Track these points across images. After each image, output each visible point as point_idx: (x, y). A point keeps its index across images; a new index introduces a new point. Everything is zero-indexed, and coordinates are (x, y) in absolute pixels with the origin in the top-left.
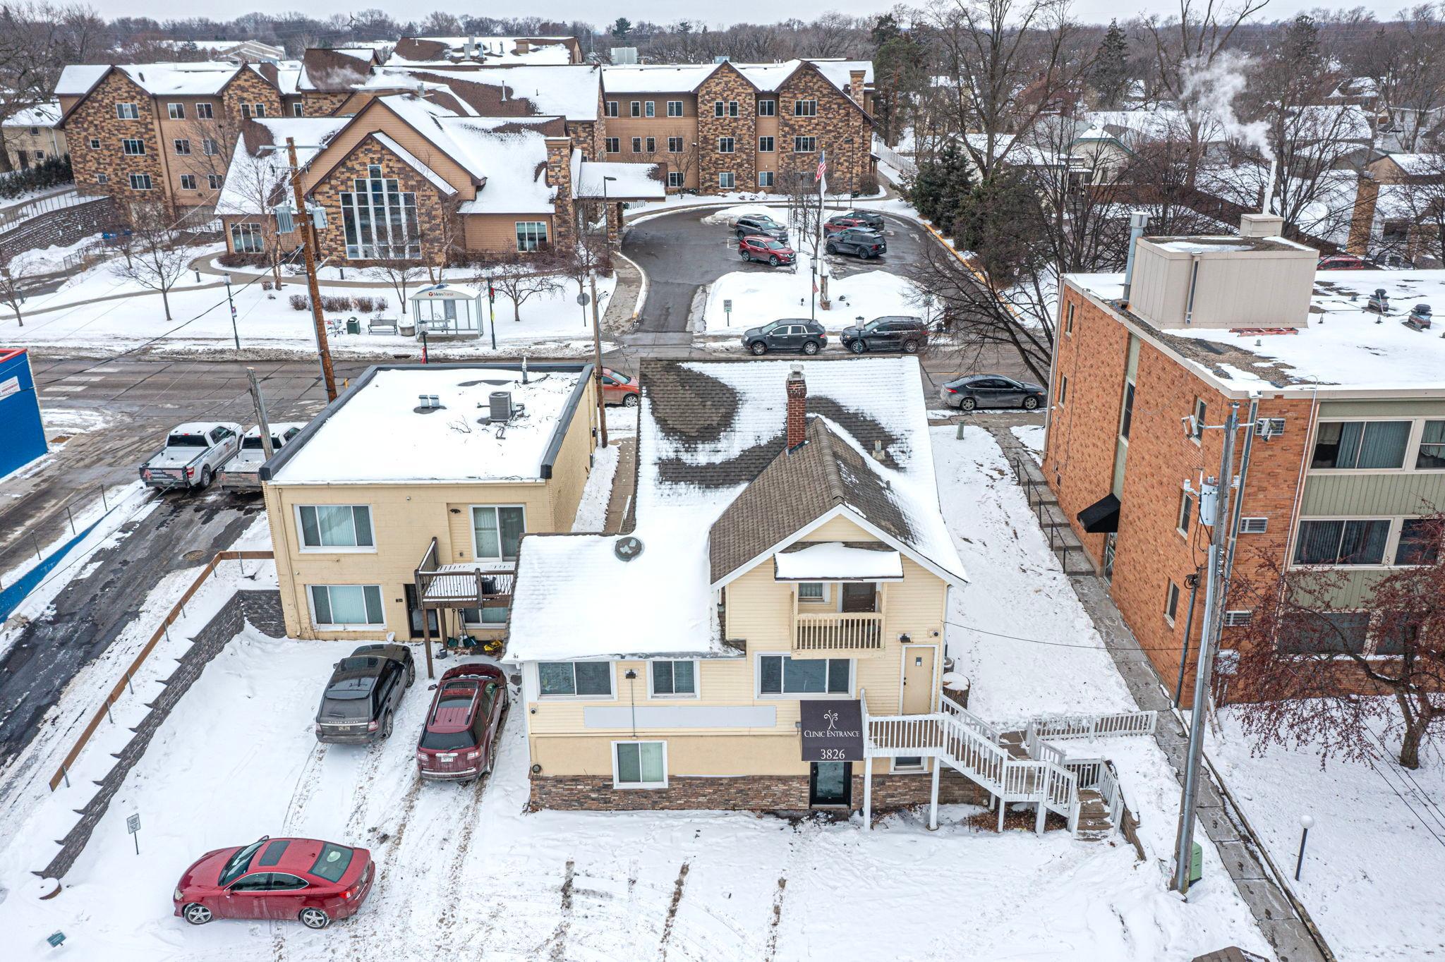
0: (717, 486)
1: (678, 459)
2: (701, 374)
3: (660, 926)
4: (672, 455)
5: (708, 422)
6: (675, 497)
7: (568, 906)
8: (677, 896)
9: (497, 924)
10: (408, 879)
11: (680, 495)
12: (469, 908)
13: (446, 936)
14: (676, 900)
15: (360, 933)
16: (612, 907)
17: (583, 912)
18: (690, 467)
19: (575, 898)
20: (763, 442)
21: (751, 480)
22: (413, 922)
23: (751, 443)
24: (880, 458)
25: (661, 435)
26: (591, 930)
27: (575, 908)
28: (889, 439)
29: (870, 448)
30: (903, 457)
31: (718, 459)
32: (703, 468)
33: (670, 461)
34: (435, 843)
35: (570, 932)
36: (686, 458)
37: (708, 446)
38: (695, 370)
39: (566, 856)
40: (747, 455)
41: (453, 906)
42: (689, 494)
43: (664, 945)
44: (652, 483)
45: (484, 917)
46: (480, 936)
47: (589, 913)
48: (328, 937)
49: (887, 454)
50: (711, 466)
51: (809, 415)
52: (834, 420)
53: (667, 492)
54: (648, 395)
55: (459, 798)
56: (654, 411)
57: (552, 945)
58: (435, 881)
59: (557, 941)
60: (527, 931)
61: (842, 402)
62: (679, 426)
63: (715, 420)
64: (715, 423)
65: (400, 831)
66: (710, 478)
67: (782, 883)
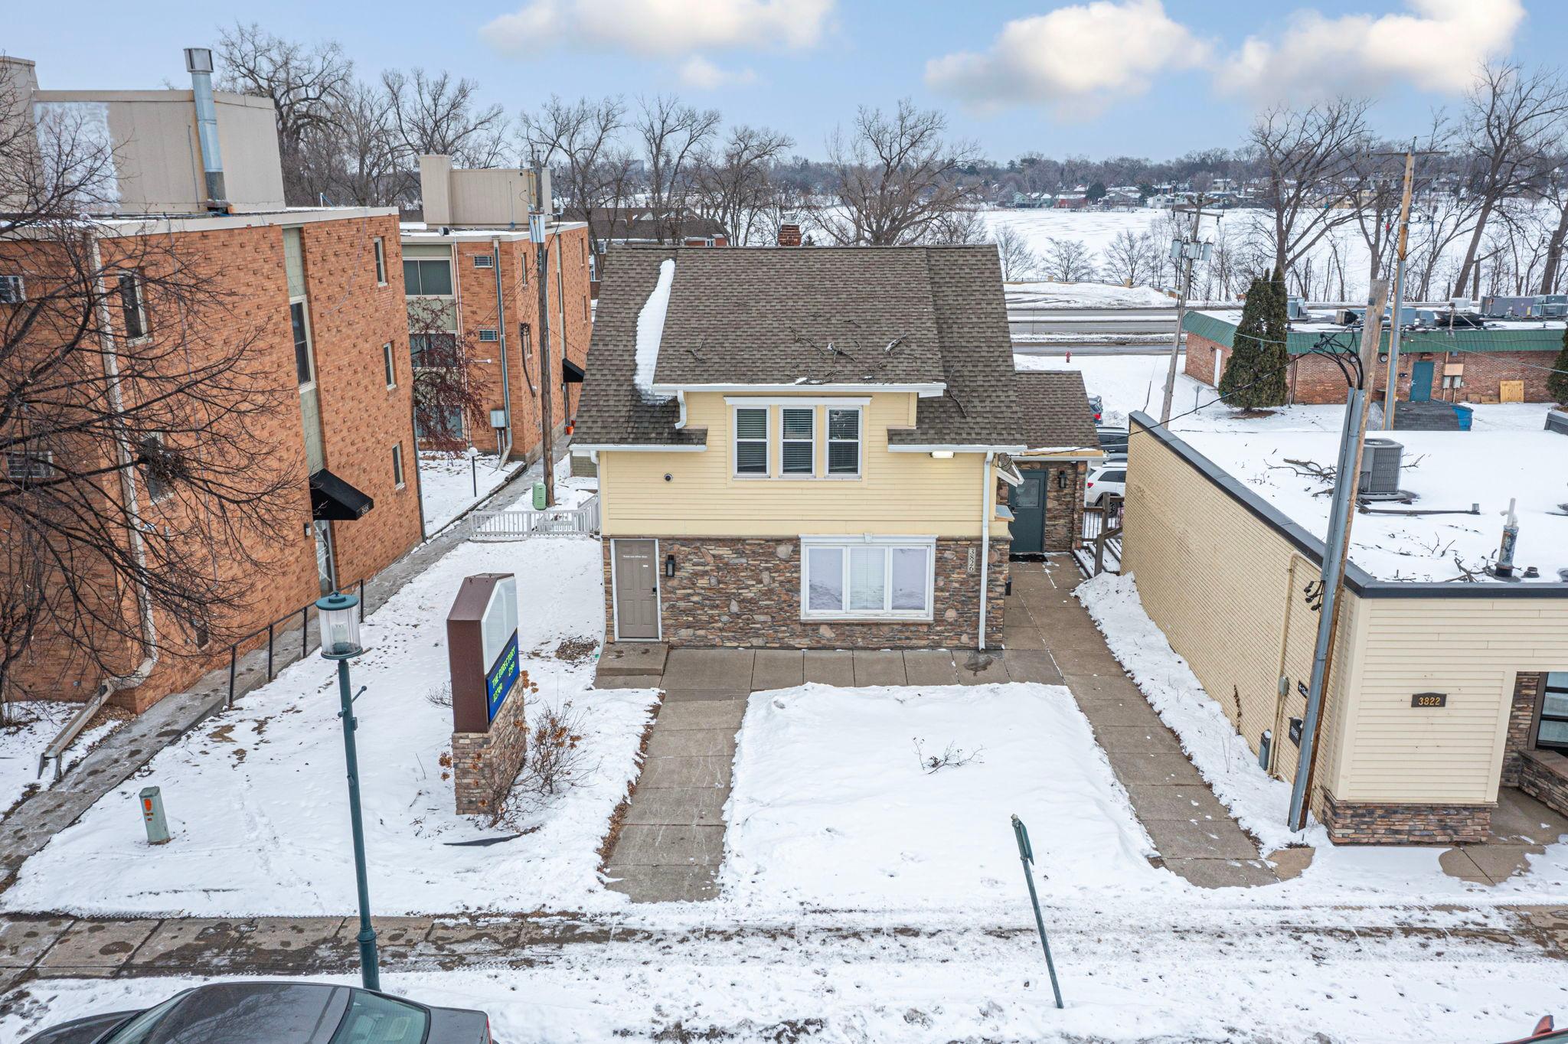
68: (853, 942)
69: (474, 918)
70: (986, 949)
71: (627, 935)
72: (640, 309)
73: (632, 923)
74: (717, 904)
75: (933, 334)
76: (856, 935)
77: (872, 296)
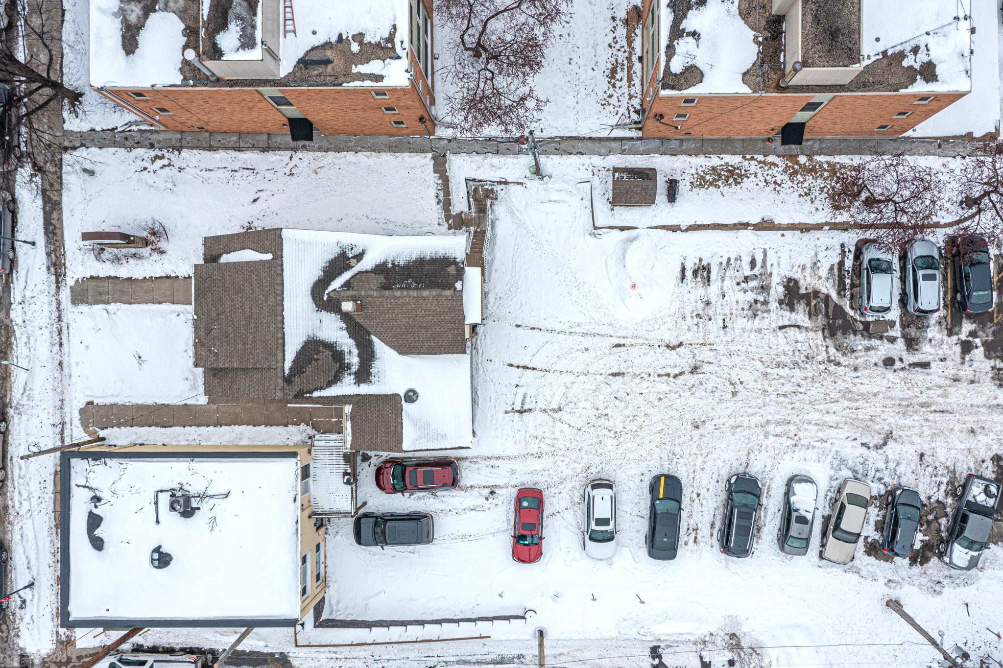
0: (373, 352)
1: (355, 373)
2: (294, 362)
3: (542, 373)
4: (352, 377)
5: (330, 357)
6: (380, 374)
7: (530, 410)
8: (525, 367)
9: (540, 435)
10: (517, 476)
11: (379, 371)
12: (533, 448)
13: (547, 454)
14: (527, 368)
15: (546, 487)
16: (531, 392)
17: (534, 404)
18: (360, 366)
19: (526, 407)
20: (344, 326)
21: (369, 334)
22: (540, 468)
23: (345, 333)
24: (355, 262)
25: (339, 384)
26: (543, 399)
27: (532, 406)
28: (343, 255)
29: (349, 267)
30: (355, 249)
31: (355, 351)
32: (361, 360)
33: (356, 378)
34: (495, 470)
35: (543, 407)
36: (354, 369)
37: (347, 357)
38: (290, 365)
39: (502, 415)
40: (352, 335)
41: (532, 455)
42: (377, 367)
43: (551, 371)
44: (371, 387)
45: (537, 441)
46: (547, 441)
47: (535, 401)
48: (548, 498)
49: (353, 258)
50: (360, 355)
51: (325, 298)
52: (329, 284)
53: (376, 378)
54: (311, 392)
55: (464, 467)
56: (322, 388)
57: (550, 413)
58: (518, 466)
59: (549, 412)
60: (544, 424)
61: (315, 279)
62: (333, 374)
63: (328, 353)
64: (330, 353)
65: (488, 487)
66: (367, 356)
67: (518, 326)
68: (57, 333)
69: (63, 255)
70: (55, 360)
71: (58, 288)
72: (252, 249)
73: (62, 288)
74: (70, 304)
75: (221, 365)
76: (59, 334)
77: (245, 344)
